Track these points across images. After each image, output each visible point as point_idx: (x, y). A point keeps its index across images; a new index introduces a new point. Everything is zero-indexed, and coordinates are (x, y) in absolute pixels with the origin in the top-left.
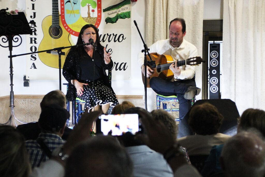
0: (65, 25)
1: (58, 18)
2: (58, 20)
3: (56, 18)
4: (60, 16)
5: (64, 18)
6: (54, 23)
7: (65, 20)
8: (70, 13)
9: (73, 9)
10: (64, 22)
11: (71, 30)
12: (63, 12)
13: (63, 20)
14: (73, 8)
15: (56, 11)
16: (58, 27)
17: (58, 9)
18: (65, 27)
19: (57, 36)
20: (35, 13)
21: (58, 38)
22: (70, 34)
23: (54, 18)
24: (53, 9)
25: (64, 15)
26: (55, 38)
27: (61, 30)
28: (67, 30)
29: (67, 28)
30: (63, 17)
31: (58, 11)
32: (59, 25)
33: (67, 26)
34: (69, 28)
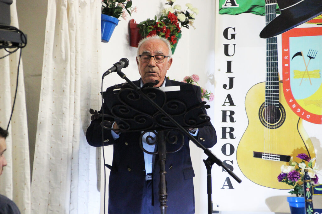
0: (291, 101)
1: (278, 88)
2: (278, 92)
3: (274, 87)
4: (282, 84)
5: (289, 88)
6: (269, 98)
7: (290, 91)
8: (302, 76)
9: (307, 69)
10: (289, 96)
11: (302, 110)
12: (287, 76)
13: (288, 90)
14: (307, 67)
15: (273, 74)
16: (278, 105)
17: (277, 70)
18: (290, 105)
19: (276, 122)
20: (231, 80)
21: (276, 126)
22: (301, 119)
23: (269, 87)
24: (267, 70)
25: (289, 81)
26: (272, 127)
27: (283, 112)
28: (295, 110)
29: (294, 106)
30: (287, 85)
31: (277, 75)
32: (278, 102)
33: (295, 102)
34: (298, 106)
